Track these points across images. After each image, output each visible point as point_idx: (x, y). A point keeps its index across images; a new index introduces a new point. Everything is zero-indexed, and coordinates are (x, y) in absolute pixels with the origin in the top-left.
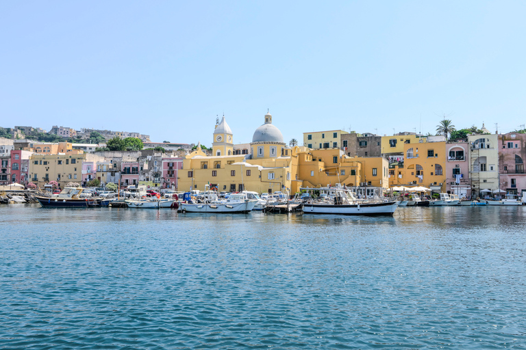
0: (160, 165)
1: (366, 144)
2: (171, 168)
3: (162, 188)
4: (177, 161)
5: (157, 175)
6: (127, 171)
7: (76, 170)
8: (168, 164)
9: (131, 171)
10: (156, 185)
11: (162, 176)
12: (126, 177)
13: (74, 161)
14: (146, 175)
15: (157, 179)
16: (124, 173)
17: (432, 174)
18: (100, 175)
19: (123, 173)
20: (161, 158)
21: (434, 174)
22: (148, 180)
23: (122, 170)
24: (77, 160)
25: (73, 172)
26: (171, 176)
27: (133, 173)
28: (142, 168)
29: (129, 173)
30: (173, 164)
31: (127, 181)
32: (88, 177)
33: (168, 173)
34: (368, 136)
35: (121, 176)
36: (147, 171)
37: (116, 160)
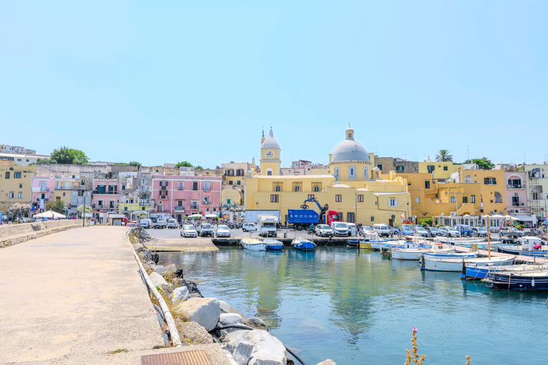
0: (149, 184)
1: (403, 169)
2: (164, 188)
3: (153, 212)
4: (172, 180)
5: (144, 196)
6: (101, 190)
7: (21, 186)
8: (161, 182)
9: (107, 190)
10: (143, 209)
11: (152, 197)
12: (98, 197)
13: (18, 175)
14: (130, 195)
15: (145, 201)
16: (97, 192)
17: (492, 201)
18: (60, 194)
19: (95, 192)
20: (151, 175)
21: (494, 201)
22: (132, 201)
23: (94, 189)
24: (23, 174)
25: (16, 189)
26: (163, 197)
27: (109, 193)
28: (124, 187)
29: (104, 192)
30: (167, 183)
31: (100, 203)
32: (40, 196)
33: (160, 194)
34: (398, 160)
35: (92, 196)
36: (132, 191)
37: (85, 175)
